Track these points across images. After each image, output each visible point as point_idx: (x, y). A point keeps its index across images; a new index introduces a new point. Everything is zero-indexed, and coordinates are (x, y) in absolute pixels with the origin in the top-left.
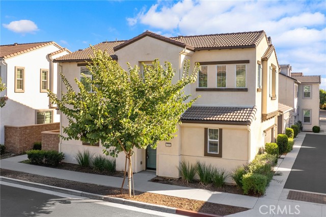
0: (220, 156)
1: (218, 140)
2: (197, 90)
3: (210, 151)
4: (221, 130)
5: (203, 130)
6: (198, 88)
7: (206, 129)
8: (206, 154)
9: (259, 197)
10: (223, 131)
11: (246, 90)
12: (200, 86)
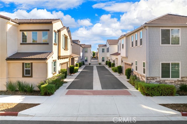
0: (31, 76)
1: (30, 69)
2: (21, 44)
3: (26, 74)
4: (32, 63)
5: (22, 64)
6: (22, 43)
7: (23, 63)
8: (23, 76)
9: (50, 96)
10: (33, 64)
11: (48, 44)
12: (23, 42)
